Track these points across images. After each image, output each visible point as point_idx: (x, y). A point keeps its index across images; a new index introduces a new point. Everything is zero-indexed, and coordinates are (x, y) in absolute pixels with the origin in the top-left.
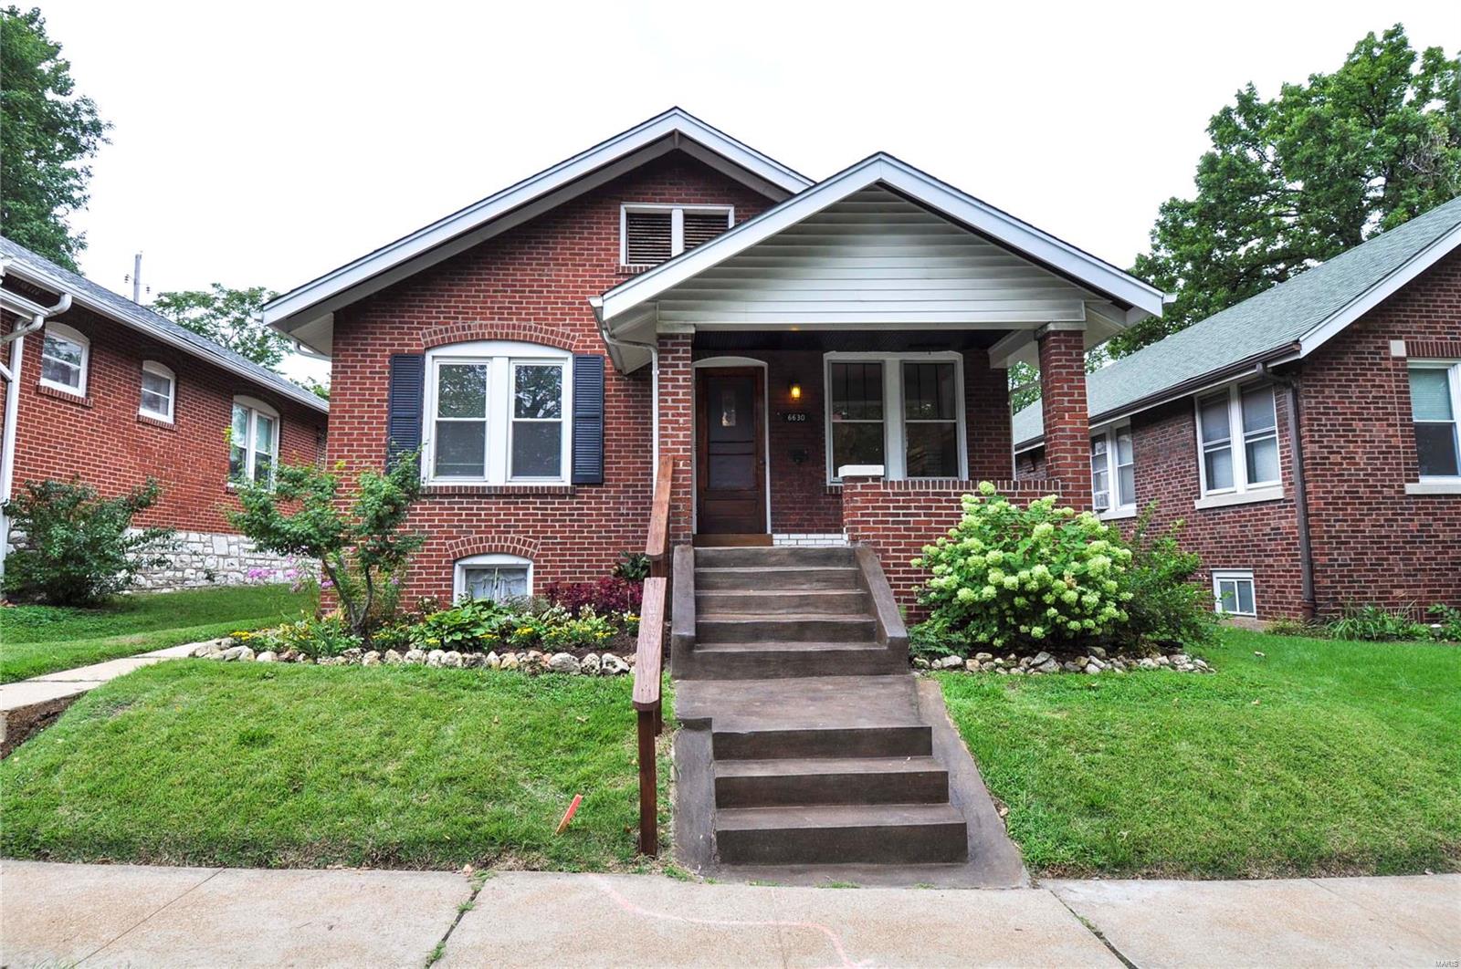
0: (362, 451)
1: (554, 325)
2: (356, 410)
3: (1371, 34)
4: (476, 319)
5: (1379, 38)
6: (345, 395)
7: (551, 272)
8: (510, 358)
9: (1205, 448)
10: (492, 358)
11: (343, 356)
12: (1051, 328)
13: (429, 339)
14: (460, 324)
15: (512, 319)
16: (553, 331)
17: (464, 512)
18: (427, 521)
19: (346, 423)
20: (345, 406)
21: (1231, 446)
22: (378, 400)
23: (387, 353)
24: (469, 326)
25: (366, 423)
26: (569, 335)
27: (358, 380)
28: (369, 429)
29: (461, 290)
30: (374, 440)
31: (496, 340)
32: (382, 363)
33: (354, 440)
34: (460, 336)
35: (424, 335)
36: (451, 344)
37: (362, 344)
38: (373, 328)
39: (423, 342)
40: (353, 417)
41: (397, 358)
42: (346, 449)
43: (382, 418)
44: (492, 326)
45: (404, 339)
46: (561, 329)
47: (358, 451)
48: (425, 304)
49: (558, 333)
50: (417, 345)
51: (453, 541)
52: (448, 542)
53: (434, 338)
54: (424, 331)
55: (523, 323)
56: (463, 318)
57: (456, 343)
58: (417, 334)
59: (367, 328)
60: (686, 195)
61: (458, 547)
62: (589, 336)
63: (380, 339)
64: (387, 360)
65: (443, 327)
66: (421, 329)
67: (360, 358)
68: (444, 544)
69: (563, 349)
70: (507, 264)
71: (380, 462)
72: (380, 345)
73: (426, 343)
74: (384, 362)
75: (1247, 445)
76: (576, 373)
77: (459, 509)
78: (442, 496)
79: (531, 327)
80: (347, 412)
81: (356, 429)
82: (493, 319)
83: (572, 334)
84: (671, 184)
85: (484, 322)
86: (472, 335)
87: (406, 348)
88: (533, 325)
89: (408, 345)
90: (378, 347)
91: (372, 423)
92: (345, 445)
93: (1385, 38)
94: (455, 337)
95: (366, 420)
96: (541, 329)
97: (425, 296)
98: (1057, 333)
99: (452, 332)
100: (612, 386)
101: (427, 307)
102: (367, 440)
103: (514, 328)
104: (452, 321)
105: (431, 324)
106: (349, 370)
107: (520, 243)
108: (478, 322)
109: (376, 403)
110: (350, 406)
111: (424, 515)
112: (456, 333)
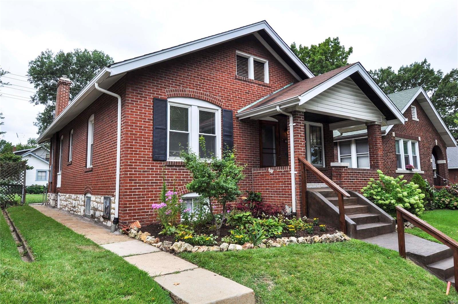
0: (141, 143)
1: (216, 95)
2: (138, 123)
3: (329, 38)
4: (187, 88)
5: (332, 40)
6: (133, 115)
7: (214, 73)
8: (198, 107)
9: (341, 156)
10: (191, 105)
11: (132, 95)
12: (376, 123)
13: (169, 93)
14: (181, 89)
15: (201, 90)
16: (215, 98)
17: (185, 174)
18: (170, 177)
19: (134, 129)
20: (133, 120)
21: (352, 156)
22: (148, 119)
23: (151, 97)
24: (185, 90)
25: (143, 130)
26: (220, 100)
27: (139, 108)
28: (144, 132)
29: (181, 74)
30: (146, 138)
31: (195, 98)
32: (149, 102)
33: (138, 137)
34: (181, 94)
35: (167, 91)
36: (177, 97)
37: (140, 91)
38: (145, 84)
39: (166, 94)
40: (137, 126)
41: (155, 100)
42: (134, 141)
43: (150, 128)
44: (193, 92)
45: (159, 92)
46: (218, 98)
47: (139, 143)
48: (167, 77)
49: (217, 99)
50: (165, 95)
51: (181, 187)
52: (179, 187)
53: (171, 93)
54: (167, 89)
55: (205, 93)
56: (182, 86)
57: (180, 97)
58: (164, 90)
59: (142, 83)
60: (256, 53)
61: (183, 189)
62: (227, 102)
63: (148, 90)
64: (151, 100)
65: (174, 89)
66: (166, 88)
67: (139, 97)
68: (177, 188)
69: (218, 106)
70: (198, 66)
71: (150, 149)
72: (148, 93)
73: (168, 95)
75: (357, 157)
76: (223, 117)
77: (183, 172)
78: (176, 166)
79: (207, 95)
80: (134, 123)
81: (138, 132)
82: (194, 89)
83: (222, 100)
84: (251, 47)
85: (191, 90)
86: (186, 94)
87: (160, 96)
88: (208, 94)
89: (160, 95)
90: (147, 94)
91: (146, 130)
92: (134, 140)
93: (333, 40)
94: (179, 94)
95: (143, 128)
96: (211, 96)
97: (167, 73)
98: (377, 125)
99: (178, 92)
100: (235, 124)
101: (168, 78)
102: (144, 138)
103: (202, 94)
104: (178, 87)
105: (169, 86)
106: (134, 103)
108: (188, 89)
109: (147, 120)
110: (135, 120)
111: (169, 175)
112: (180, 93)
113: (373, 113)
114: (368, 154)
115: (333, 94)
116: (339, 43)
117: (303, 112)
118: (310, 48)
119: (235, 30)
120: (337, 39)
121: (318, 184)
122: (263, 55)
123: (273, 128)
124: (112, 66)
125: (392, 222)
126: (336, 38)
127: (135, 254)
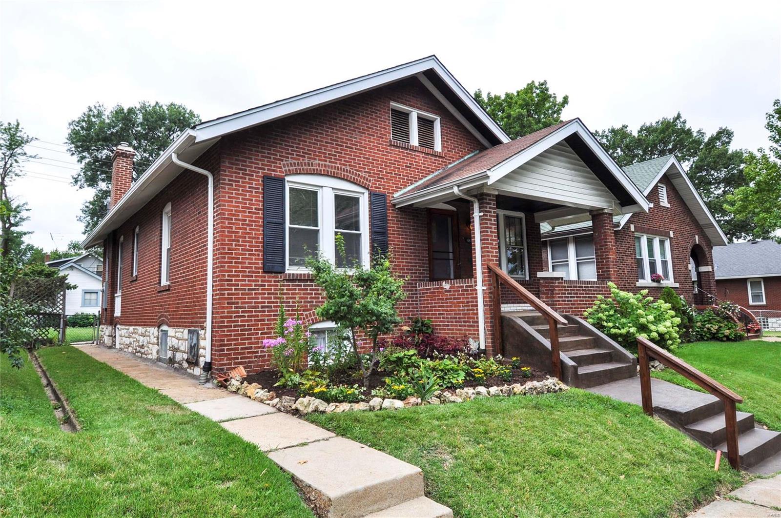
0: (246, 246)
1: (360, 171)
2: (240, 214)
3: (533, 82)
4: (315, 159)
5: (537, 84)
6: (232, 202)
7: (357, 137)
8: (333, 189)
9: (553, 263)
10: (322, 187)
11: (229, 172)
12: (606, 211)
13: (287, 169)
14: (306, 161)
15: (336, 163)
16: (359, 175)
17: (314, 292)
18: (291, 298)
19: (233, 224)
20: (232, 210)
21: (569, 262)
22: (256, 209)
23: (260, 174)
24: (312, 164)
25: (248, 225)
26: (367, 179)
27: (240, 192)
28: (250, 229)
29: (306, 138)
30: (254, 238)
31: (327, 175)
32: (257, 182)
33: (240, 237)
34: (307, 169)
35: (284, 165)
36: (300, 174)
37: (242, 165)
38: (249, 154)
39: (283, 169)
40: (238, 220)
41: (267, 179)
42: (234, 243)
43: (259, 222)
44: (325, 166)
45: (271, 166)
46: (363, 174)
47: (243, 246)
48: (284, 143)
49: (362, 176)
50: (280, 172)
51: (308, 312)
52: (305, 313)
53: (291, 168)
54: (284, 162)
55: (343, 167)
56: (308, 158)
57: (304, 174)
58: (280, 164)
59: (245, 153)
60: (420, 105)
61: (311, 316)
62: (378, 181)
63: (255, 163)
64: (260, 179)
65: (296, 162)
66: (282, 161)
67: (241, 175)
68: (302, 314)
69: (364, 187)
70: (332, 125)
71: (258, 255)
72: (255, 168)
73: (286, 170)
74: (258, 180)
75: (577, 263)
76: (371, 203)
77: (311, 290)
78: (300, 280)
79: (347, 170)
80: (233, 215)
81: (241, 229)
82: (326, 161)
83: (369, 178)
84: (413, 96)
85: (321, 162)
86: (314, 170)
87: (273, 173)
88: (349, 169)
89: (274, 171)
90: (253, 169)
91: (252, 225)
92: (233, 241)
93: (539, 85)
94: (303, 169)
95: (247, 222)
96: (353, 172)
97: (284, 137)
98: (606, 214)
99: (302, 166)
100: (391, 215)
101: (286, 145)
102: (249, 238)
103: (338, 169)
104: (301, 158)
105: (288, 158)
106: (234, 184)
107: (339, 113)
108: (317, 162)
109: (254, 210)
110: (236, 211)
111: (289, 294)
112: (305, 167)
113: (600, 196)
114: (594, 258)
115: (540, 167)
116: (547, 90)
117: (493, 196)
118: (503, 97)
119: (388, 69)
120: (545, 83)
121: (518, 305)
122: (432, 108)
123: (449, 219)
124: (198, 128)
125: (632, 361)
126: (542, 81)
127: (238, 416)
